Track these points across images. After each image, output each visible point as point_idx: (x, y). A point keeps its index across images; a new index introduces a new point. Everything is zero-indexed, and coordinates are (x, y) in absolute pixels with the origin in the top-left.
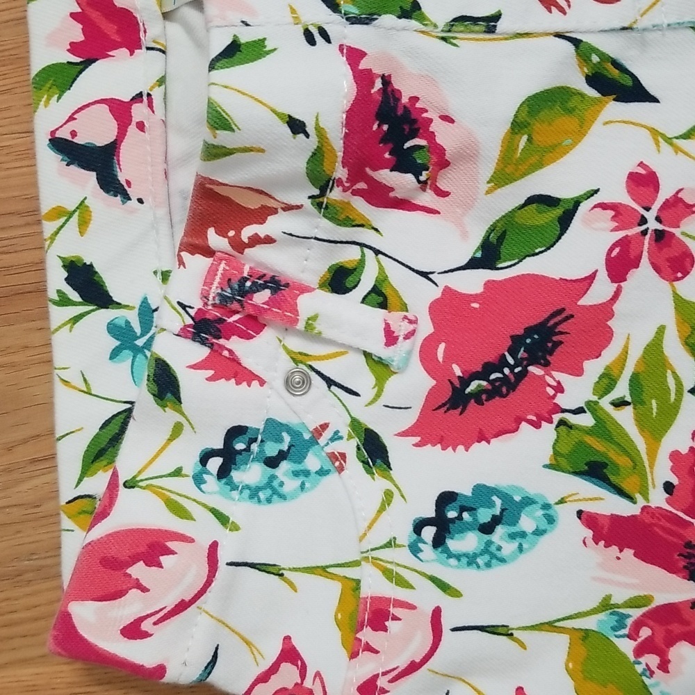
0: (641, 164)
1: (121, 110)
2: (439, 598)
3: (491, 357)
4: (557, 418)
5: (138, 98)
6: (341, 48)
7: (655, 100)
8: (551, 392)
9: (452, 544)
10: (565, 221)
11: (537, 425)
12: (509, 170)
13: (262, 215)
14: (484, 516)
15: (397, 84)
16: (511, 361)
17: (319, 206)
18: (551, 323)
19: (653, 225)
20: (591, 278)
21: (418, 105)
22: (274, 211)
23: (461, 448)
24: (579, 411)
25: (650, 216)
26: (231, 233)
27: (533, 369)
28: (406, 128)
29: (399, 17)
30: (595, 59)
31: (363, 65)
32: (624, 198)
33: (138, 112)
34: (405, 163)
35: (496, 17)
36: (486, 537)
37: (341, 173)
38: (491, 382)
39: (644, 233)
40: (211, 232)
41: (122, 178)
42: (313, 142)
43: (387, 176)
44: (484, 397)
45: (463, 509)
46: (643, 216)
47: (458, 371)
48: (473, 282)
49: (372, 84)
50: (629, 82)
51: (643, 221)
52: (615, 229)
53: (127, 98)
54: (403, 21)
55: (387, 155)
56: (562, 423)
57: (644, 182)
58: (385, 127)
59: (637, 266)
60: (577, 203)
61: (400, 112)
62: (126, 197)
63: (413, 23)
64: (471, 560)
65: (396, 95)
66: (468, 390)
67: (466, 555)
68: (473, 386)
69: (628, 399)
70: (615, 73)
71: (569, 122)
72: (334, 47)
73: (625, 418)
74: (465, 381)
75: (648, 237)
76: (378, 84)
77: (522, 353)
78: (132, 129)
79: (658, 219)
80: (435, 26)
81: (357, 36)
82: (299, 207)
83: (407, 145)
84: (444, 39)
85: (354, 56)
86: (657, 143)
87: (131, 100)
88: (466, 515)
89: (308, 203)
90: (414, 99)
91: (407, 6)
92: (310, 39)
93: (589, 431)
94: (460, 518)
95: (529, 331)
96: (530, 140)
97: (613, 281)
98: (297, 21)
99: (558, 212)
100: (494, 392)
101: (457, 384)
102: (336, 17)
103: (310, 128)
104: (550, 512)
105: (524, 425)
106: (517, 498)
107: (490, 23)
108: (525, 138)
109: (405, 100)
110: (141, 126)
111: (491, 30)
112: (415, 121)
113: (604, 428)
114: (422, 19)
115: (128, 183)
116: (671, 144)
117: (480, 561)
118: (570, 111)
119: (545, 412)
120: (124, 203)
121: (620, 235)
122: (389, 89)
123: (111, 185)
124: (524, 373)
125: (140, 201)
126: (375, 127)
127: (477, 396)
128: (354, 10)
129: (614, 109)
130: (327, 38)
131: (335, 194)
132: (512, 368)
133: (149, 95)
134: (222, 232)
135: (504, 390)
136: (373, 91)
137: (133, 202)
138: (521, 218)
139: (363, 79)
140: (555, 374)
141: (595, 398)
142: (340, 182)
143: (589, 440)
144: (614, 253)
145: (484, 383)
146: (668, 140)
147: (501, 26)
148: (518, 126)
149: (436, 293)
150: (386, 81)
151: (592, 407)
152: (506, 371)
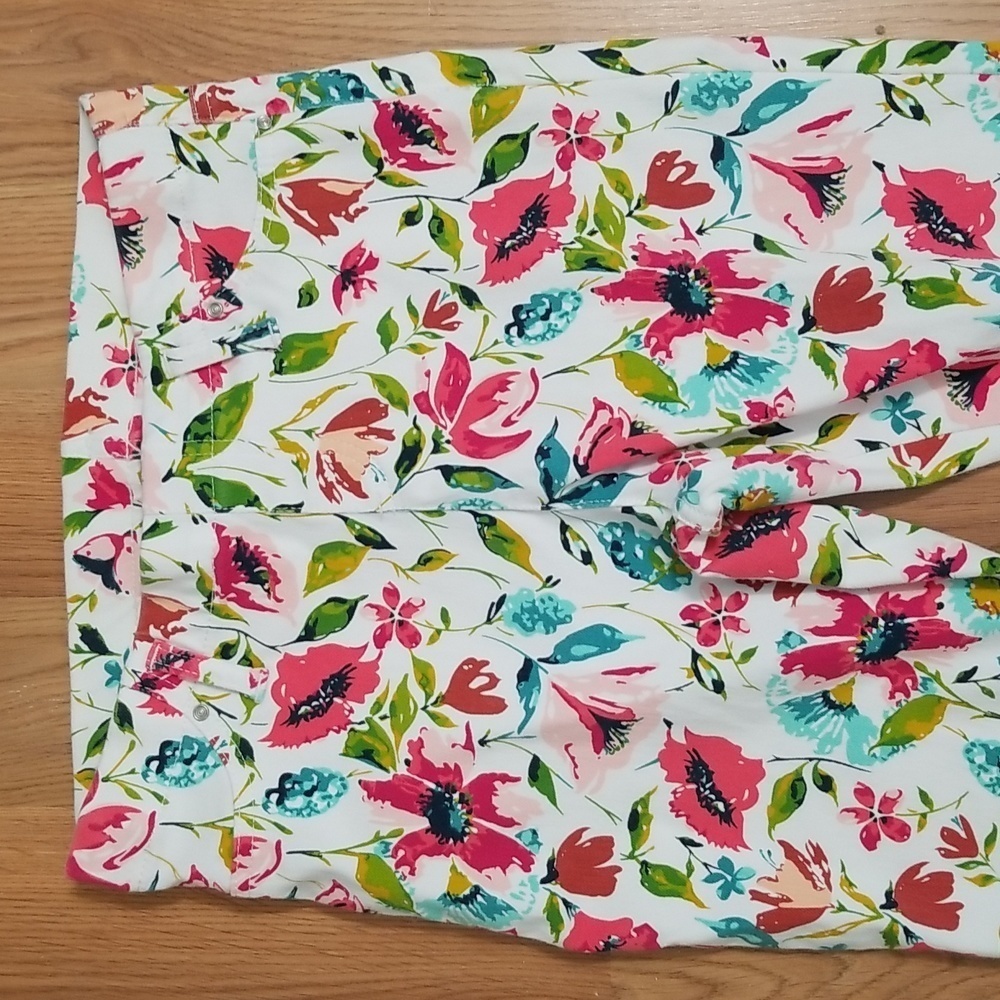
2: (280, 835)
3: (311, 693)
4: (349, 727)
5: (128, 533)
6: (213, 525)
7: (393, 548)
8: (347, 713)
9: (288, 803)
10: (351, 612)
11: (338, 732)
12: (314, 583)
13: (179, 615)
14: (307, 786)
15: (246, 540)
16: (323, 694)
17: (208, 608)
18: (344, 672)
19: (397, 617)
20: (365, 647)
21: (260, 550)
22: (185, 613)
23: (294, 747)
24: (362, 723)
25: (396, 613)
26: (162, 627)
27: (336, 699)
28: (253, 563)
29: (246, 506)
30: (358, 527)
31: (224, 534)
32: (382, 602)
34: (255, 579)
35: (301, 505)
36: (308, 799)
37: (217, 588)
38: (313, 708)
39: (393, 622)
40: (151, 628)
41: (117, 579)
42: (197, 575)
44: (309, 717)
45: (294, 783)
46: (392, 613)
47: (293, 701)
48: (301, 649)
49: (230, 543)
50: (379, 539)
51: (392, 615)
52: (378, 620)
53: (121, 534)
54: (249, 508)
55: (243, 575)
56: (352, 730)
57: (391, 593)
58: (240, 563)
59: (390, 639)
60: (355, 603)
61: (248, 555)
63: (255, 509)
64: (299, 812)
65: (246, 546)
66: (300, 712)
67: (296, 809)
68: (303, 710)
69: (388, 715)
70: (371, 534)
71: (348, 559)
72: (209, 524)
73: (386, 725)
74: (298, 707)
75: (395, 624)
76: (234, 542)
77: (329, 690)
78: (124, 551)
79: (399, 614)
80: (267, 510)
81: (222, 519)
82: (197, 609)
83: (256, 570)
84: (273, 517)
85: (219, 529)
86: (397, 571)
87: (125, 535)
88: (296, 786)
89: (202, 607)
90: (257, 547)
91: (252, 499)
92: (196, 521)
93: (364, 733)
94: (293, 788)
95: (332, 677)
96: (325, 567)
97: (378, 647)
98: (188, 512)
99: (347, 607)
100: (315, 714)
101: (293, 709)
102: (210, 509)
103: (194, 569)
104: (344, 782)
105: (331, 733)
106: (326, 775)
107: (298, 507)
108: (321, 566)
109: (252, 548)
111: (299, 511)
112: (258, 558)
113: (374, 731)
114: (260, 506)
115: (121, 583)
116: (405, 573)
117: (304, 813)
118: (347, 554)
119: (343, 724)
122: (241, 544)
124: (331, 702)
126: (233, 564)
127: (305, 716)
128: (220, 507)
129: (372, 552)
130: (205, 521)
131: (216, 601)
132: (324, 699)
134: (157, 628)
135: (321, 712)
136: (230, 546)
138: (325, 610)
139: (224, 541)
140: (349, 702)
141: (370, 716)
142: (217, 594)
143: (365, 737)
144: (378, 633)
145: (309, 708)
146: (403, 571)
147: (303, 510)
148: (316, 559)
149: (281, 657)
150: (239, 540)
151: (369, 720)
152: (321, 700)
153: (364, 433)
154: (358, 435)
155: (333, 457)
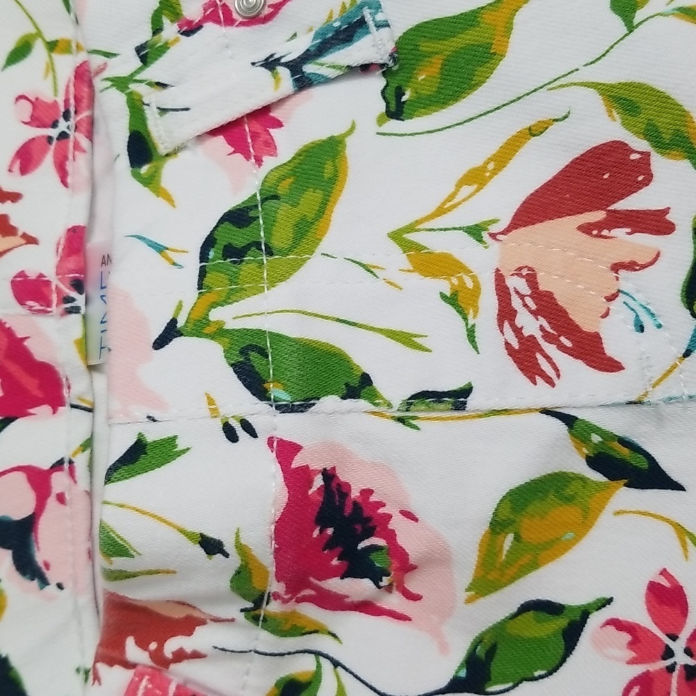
0: (664, 573)
1: (39, 480)
5: (58, 465)
6: (270, 441)
7: (678, 487)
10: (571, 635)
12: (493, 576)
13: (188, 625)
15: (343, 476)
17: (255, 619)
19: (681, 658)
21: (373, 499)
22: (202, 622)
25: (678, 647)
26: (153, 646)
28: (359, 527)
29: (344, 398)
30: (596, 438)
31: (297, 462)
32: (643, 619)
33: (59, 482)
34: (359, 566)
35: (466, 391)
37: (276, 587)
39: (671, 669)
40: (130, 642)
41: (40, 558)
42: (235, 561)
43: (335, 585)
46: (667, 647)
49: (310, 483)
50: (644, 465)
51: (669, 653)
52: (632, 662)
53: (46, 466)
54: (350, 402)
55: (335, 562)
57: (667, 599)
58: (330, 531)
60: (585, 613)
61: (348, 511)
62: (44, 582)
63: (362, 404)
65: (344, 489)
70: (625, 452)
71: (569, 513)
72: (262, 441)
75: (675, 674)
76: (318, 482)
78: (52, 502)
79: (688, 652)
80: (390, 405)
81: (290, 427)
82: (233, 620)
83: (361, 545)
84: (401, 420)
85: (285, 451)
86: (684, 546)
87: (52, 468)
89: (241, 617)
90: (367, 493)
91: (355, 382)
92: (231, 435)
96: (517, 538)
98: (214, 413)
99: (562, 622)
102: (263, 405)
103: (229, 546)
107: (458, 398)
108: (510, 537)
109: (355, 494)
110: (61, 498)
111: (460, 407)
112: (369, 519)
114: (373, 397)
115: (47, 565)
118: (569, 500)
120: (42, 588)
121: (639, 669)
122: (334, 485)
123: (27, 567)
125: (60, 586)
126: (316, 533)
128: (285, 397)
129: (625, 497)
130: (252, 432)
131: (274, 607)
133: (71, 462)
134: (142, 644)
136: (310, 492)
137: (52, 589)
138: (517, 628)
139: (296, 479)
142: (276, 596)
147: (473, 402)
148: (498, 525)
150: (329, 475)
153: (600, 226)
154: (586, 229)
155: (532, 279)
